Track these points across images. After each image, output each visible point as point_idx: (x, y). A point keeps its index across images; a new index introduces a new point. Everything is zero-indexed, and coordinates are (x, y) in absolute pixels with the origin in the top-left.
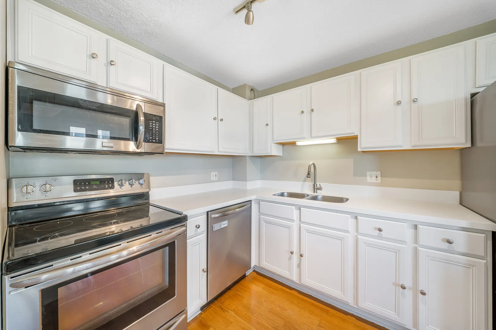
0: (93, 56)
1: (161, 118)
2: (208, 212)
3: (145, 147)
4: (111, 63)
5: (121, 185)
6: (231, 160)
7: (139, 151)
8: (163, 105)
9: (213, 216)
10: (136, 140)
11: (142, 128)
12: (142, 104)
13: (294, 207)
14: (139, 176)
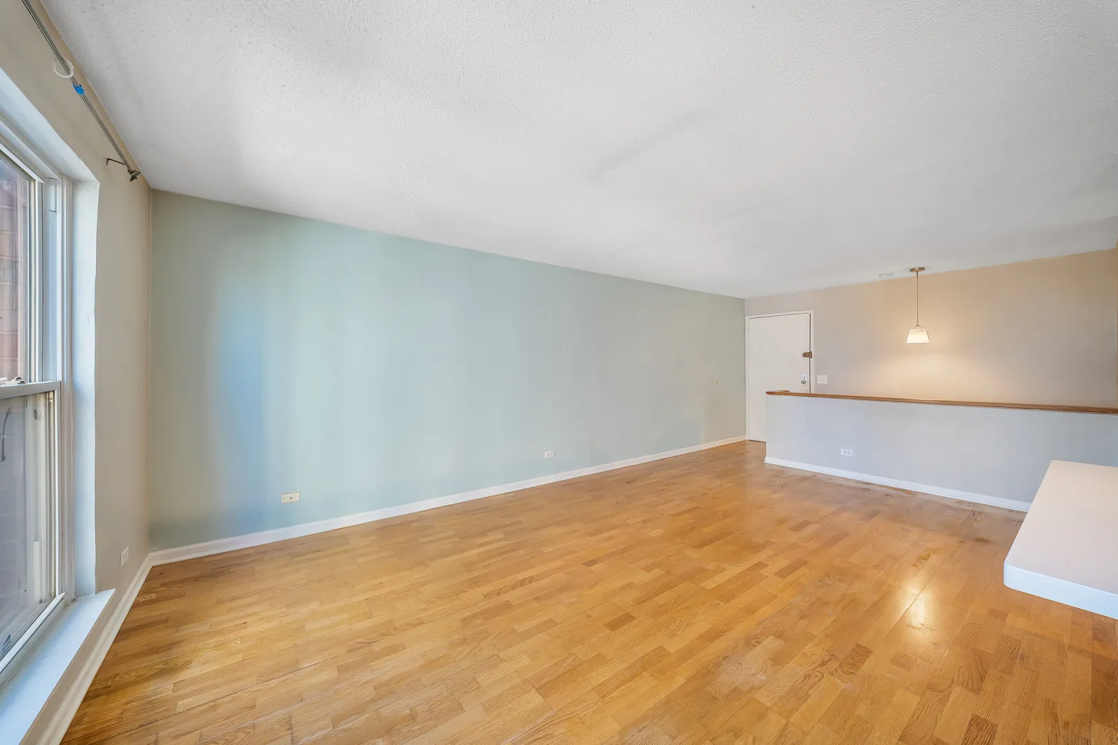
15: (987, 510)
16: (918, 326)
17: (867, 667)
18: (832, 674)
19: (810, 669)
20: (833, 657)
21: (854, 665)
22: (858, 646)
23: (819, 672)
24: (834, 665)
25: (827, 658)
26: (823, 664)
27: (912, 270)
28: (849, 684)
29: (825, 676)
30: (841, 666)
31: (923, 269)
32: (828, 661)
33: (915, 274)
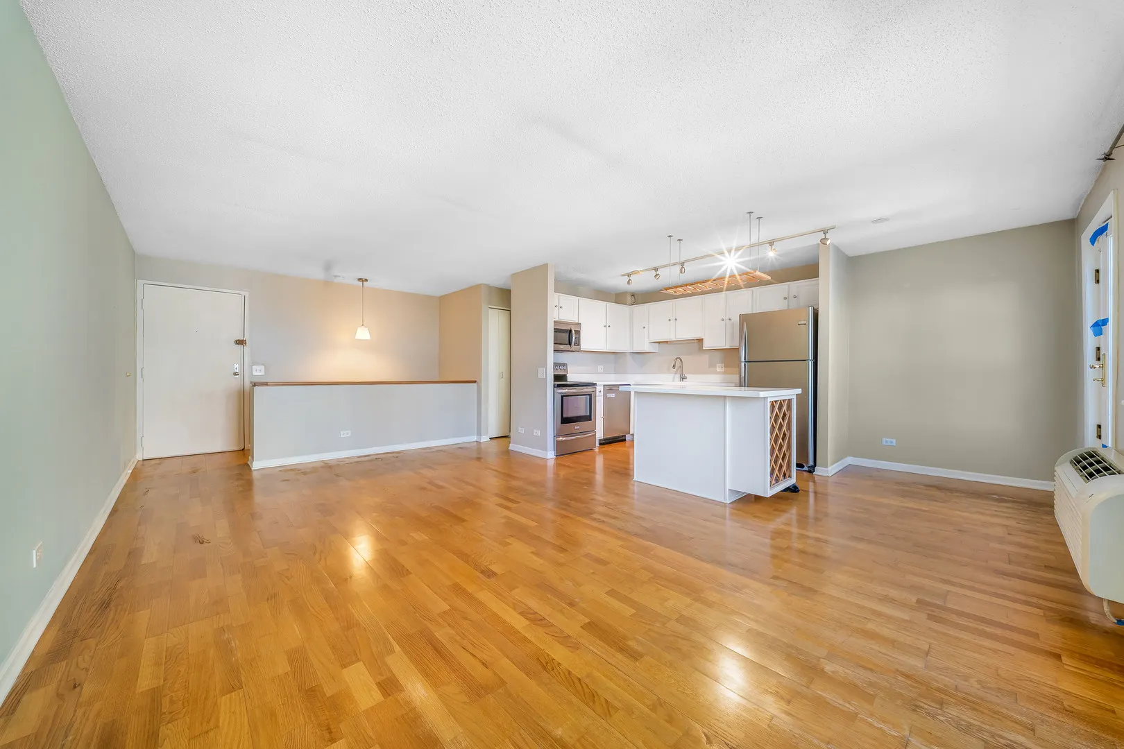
0: (556, 306)
2: (604, 386)
3: (573, 348)
4: (561, 307)
7: (570, 350)
8: (578, 324)
10: (571, 345)
11: (574, 338)
14: (564, 365)
16: (363, 325)
27: (360, 280)
31: (366, 280)
33: (361, 283)
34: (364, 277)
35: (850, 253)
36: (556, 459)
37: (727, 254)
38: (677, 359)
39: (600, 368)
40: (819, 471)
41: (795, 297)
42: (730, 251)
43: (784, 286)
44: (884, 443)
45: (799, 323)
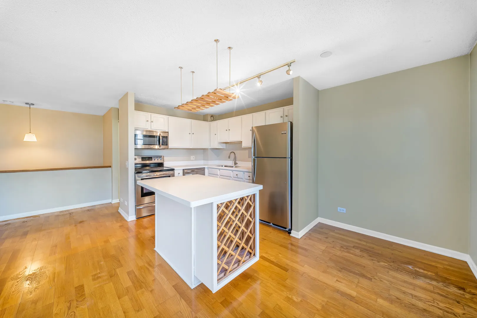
0: (147, 121)
1: (167, 137)
2: (183, 170)
3: (162, 147)
4: (152, 122)
5: (154, 160)
6: (202, 150)
7: (160, 148)
8: (168, 132)
9: (185, 171)
10: (159, 145)
11: (161, 141)
12: (161, 133)
13: (218, 170)
14: (160, 157)
15: (73, 211)
16: (30, 132)
17: (87, 291)
18: (77, 307)
19: (66, 316)
20: (70, 302)
21: (82, 295)
22: (76, 288)
23: (71, 313)
24: (75, 303)
25: (69, 305)
26: (69, 308)
27: (26, 104)
28: (87, 303)
29: (75, 311)
30: (77, 301)
31: (33, 104)
32: (70, 305)
33: (28, 106)
34: (30, 102)
35: (319, 88)
36: (137, 220)
37: (236, 86)
38: (231, 153)
39: (192, 157)
40: (293, 234)
41: (287, 116)
42: (237, 85)
43: (281, 109)
44: (339, 211)
45: (282, 132)
